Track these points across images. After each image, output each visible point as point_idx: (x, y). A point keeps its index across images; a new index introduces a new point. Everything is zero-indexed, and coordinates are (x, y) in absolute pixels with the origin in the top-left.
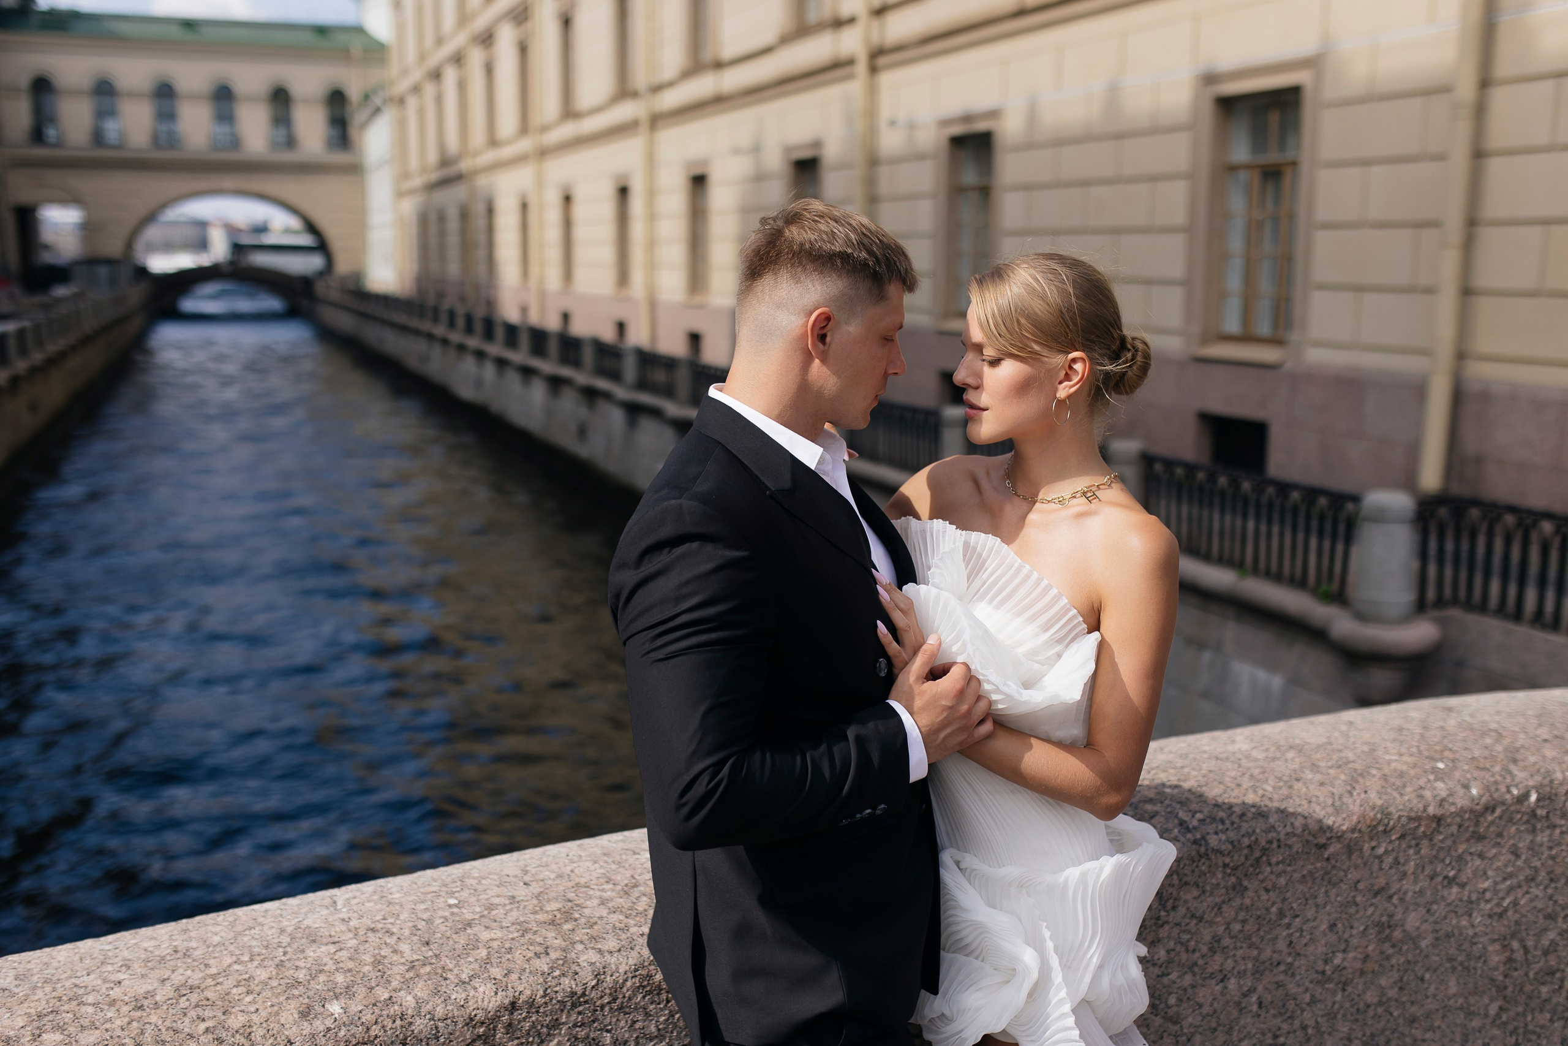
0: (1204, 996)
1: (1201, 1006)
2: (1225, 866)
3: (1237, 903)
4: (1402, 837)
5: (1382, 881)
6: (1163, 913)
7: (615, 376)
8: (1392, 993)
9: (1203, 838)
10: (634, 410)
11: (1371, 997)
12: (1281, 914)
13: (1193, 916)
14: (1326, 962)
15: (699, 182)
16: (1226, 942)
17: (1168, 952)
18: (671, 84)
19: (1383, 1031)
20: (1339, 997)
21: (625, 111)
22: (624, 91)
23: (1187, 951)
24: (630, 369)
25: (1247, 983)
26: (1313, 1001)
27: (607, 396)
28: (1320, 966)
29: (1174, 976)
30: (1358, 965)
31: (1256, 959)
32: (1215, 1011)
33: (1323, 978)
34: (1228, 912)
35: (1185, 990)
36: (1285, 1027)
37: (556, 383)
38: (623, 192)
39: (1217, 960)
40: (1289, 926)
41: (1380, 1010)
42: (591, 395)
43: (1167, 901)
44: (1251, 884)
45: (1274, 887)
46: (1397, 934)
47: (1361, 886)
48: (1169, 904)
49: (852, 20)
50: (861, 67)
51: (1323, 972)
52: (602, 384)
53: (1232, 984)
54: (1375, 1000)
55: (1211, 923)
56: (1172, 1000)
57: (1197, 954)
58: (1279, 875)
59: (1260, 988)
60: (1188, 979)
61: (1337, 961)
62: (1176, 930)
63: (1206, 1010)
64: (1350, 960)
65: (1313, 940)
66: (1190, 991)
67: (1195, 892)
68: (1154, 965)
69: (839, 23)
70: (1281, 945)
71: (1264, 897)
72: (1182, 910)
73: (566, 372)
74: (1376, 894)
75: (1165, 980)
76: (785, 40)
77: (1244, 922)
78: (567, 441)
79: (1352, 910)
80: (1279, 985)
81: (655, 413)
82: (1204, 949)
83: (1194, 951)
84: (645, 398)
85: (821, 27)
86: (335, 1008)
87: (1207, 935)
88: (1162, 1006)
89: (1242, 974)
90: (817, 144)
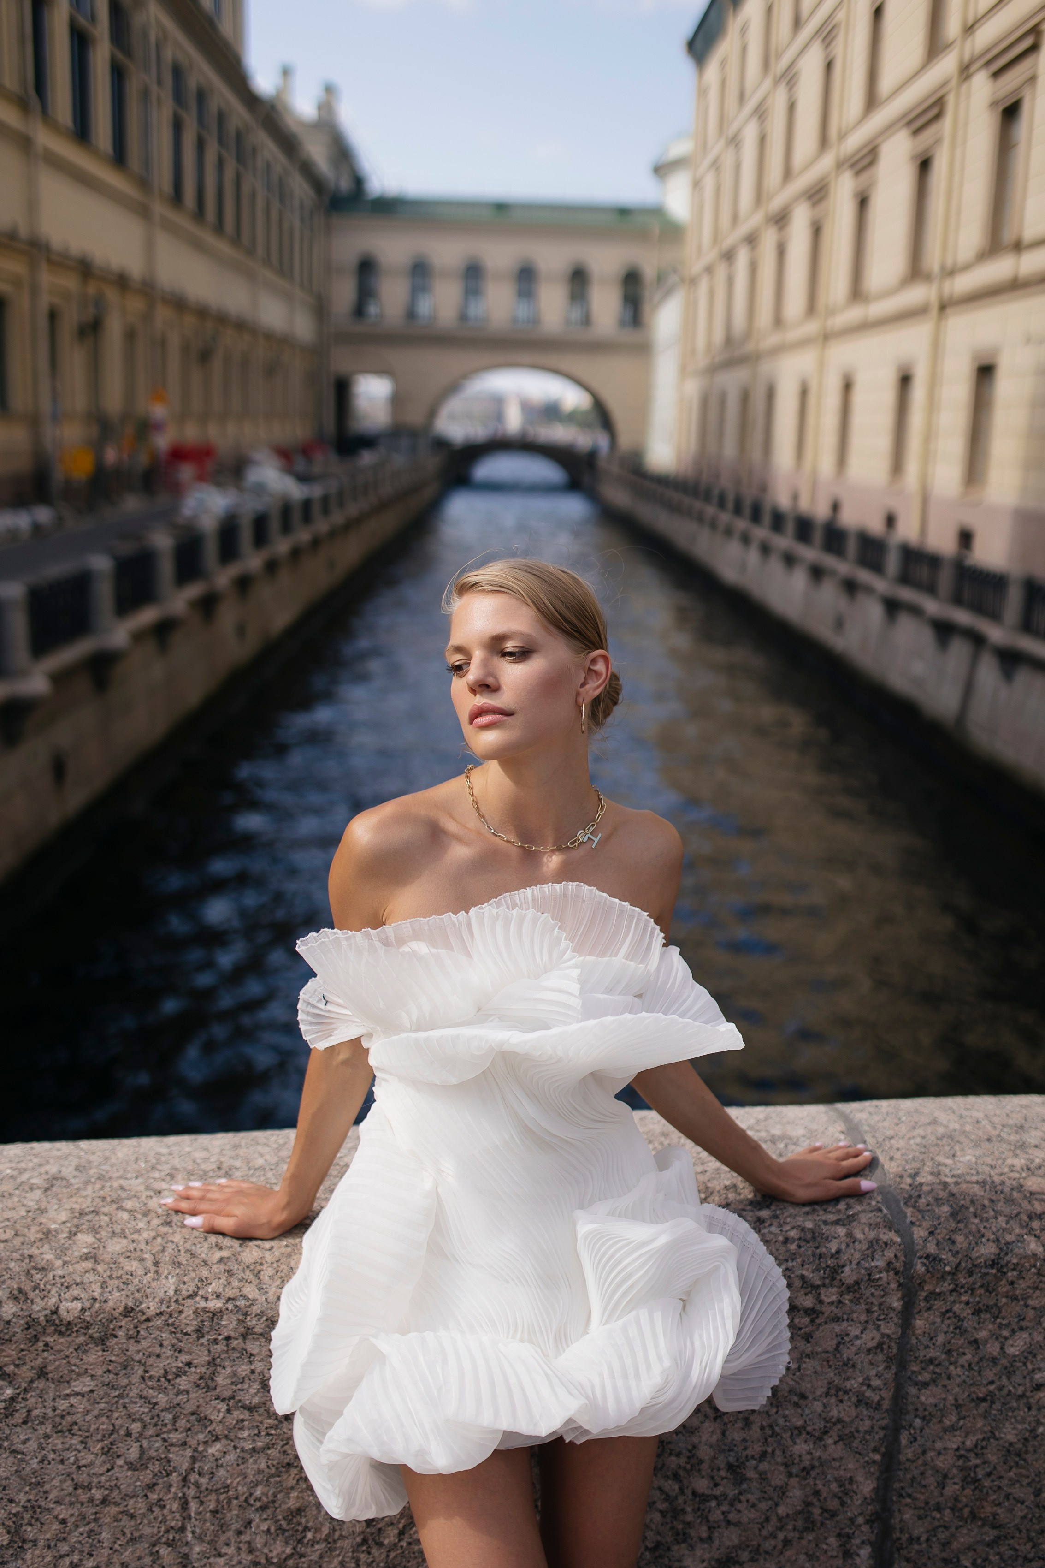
7: (877, 568)
10: (894, 606)
15: (986, 372)
18: (964, 268)
21: (916, 295)
22: (916, 272)
24: (893, 562)
27: (868, 589)
37: (818, 572)
38: (906, 380)
42: (851, 586)
52: (863, 575)
73: (828, 561)
78: (824, 631)
81: (915, 610)
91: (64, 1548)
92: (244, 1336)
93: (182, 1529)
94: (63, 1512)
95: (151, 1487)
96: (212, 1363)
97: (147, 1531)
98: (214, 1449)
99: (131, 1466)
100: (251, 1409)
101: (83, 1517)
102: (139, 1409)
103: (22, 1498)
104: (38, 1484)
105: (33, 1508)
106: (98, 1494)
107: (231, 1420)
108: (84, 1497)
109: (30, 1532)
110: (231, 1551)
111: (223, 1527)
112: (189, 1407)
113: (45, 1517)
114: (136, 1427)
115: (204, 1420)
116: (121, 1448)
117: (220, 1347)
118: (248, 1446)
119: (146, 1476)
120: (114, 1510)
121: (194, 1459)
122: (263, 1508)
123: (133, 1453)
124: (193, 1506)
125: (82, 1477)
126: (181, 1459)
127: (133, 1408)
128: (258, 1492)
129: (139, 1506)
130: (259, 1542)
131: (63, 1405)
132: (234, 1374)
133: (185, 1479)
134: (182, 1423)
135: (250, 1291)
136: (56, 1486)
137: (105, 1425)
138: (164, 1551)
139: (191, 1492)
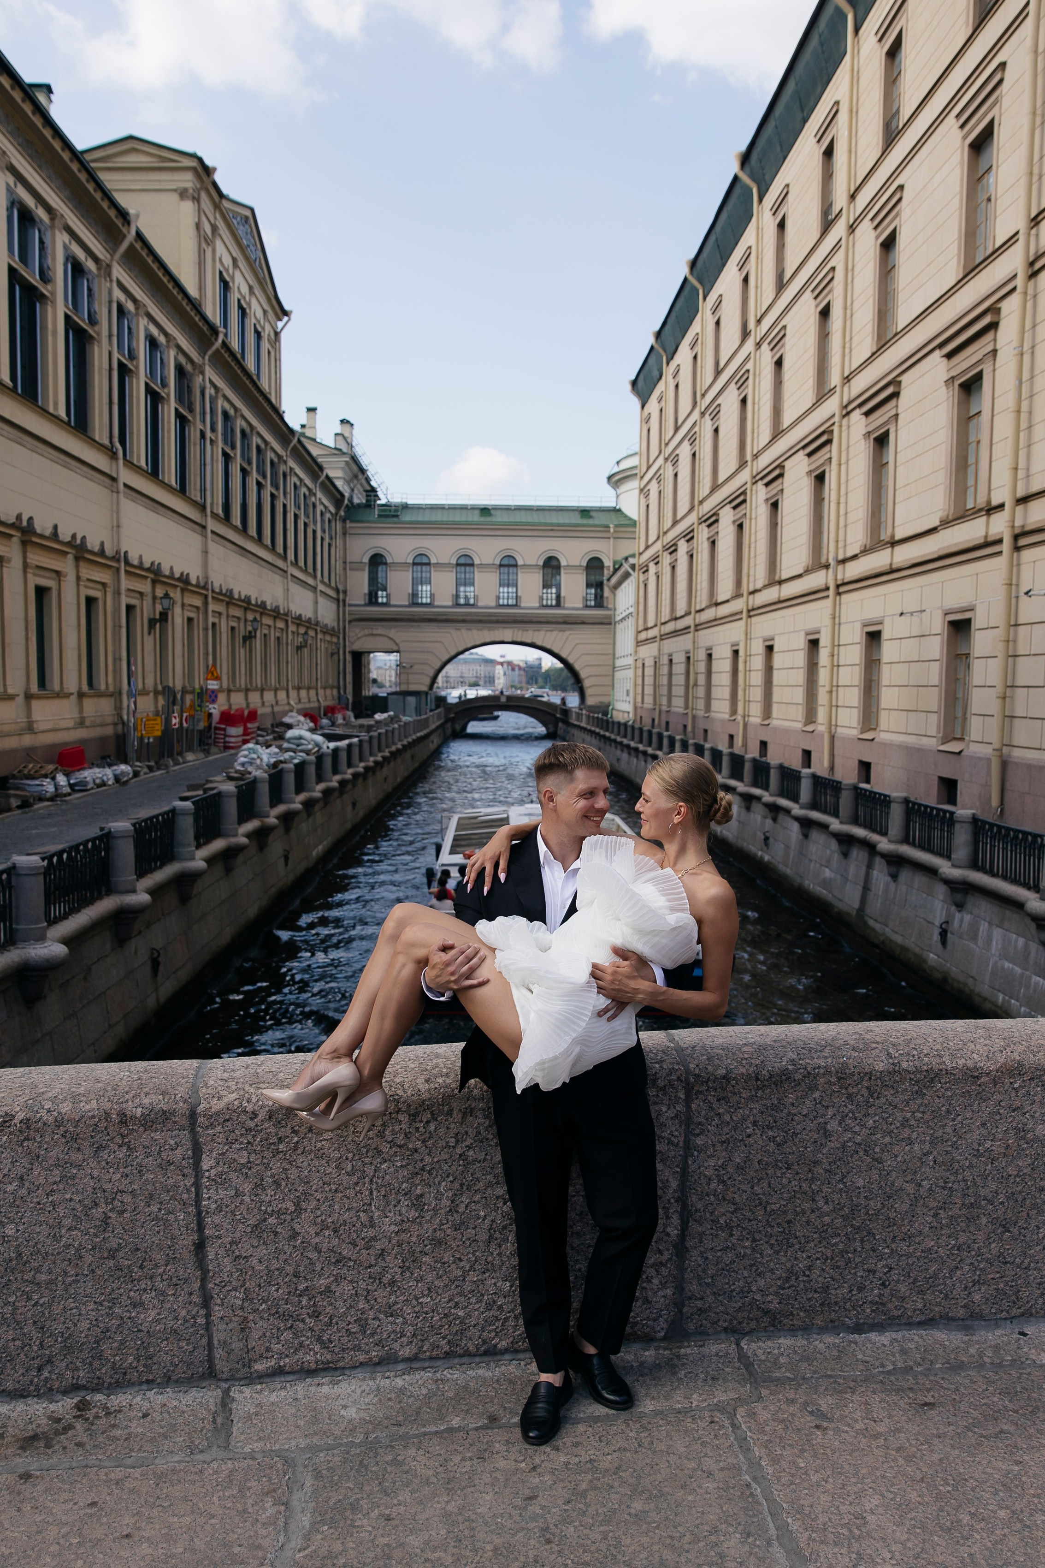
0: (898, 1151)
1: (896, 1156)
2: (911, 1079)
3: (919, 1101)
4: (1032, 1079)
5: (1018, 1103)
6: (871, 1100)
7: (793, 796)
8: (1027, 1171)
10: (806, 824)
11: (1011, 1170)
12: (948, 1112)
13: (890, 1104)
14: (979, 1145)
15: (874, 637)
16: (913, 1122)
17: (874, 1122)
18: (855, 557)
19: (1020, 1192)
20: (989, 1167)
21: (817, 580)
22: (818, 564)
23: (887, 1123)
24: (805, 790)
25: (927, 1146)
26: (971, 1166)
27: (788, 811)
28: (975, 1146)
29: (879, 1136)
30: (1003, 1150)
31: (932, 1135)
32: (905, 1161)
33: (977, 1154)
34: (913, 1105)
35: (886, 1145)
36: (952, 1178)
37: (749, 799)
38: (814, 644)
39: (906, 1133)
40: (954, 1120)
41: (1018, 1179)
42: (774, 810)
43: (874, 1093)
44: (928, 1093)
45: (943, 1095)
46: (1030, 1136)
47: (1003, 1104)
48: (875, 1095)
49: (1001, 506)
50: (1006, 546)
51: (978, 1150)
52: (784, 802)
53: (916, 1147)
54: (1015, 1173)
55: (902, 1110)
56: (877, 1150)
57: (893, 1126)
58: (946, 1090)
59: (935, 1153)
60: (887, 1140)
61: (988, 1145)
62: (880, 1110)
63: (899, 1159)
64: (998, 1147)
65: (971, 1131)
66: (889, 1146)
67: (892, 1092)
68: (866, 1128)
69: (991, 510)
70: (949, 1129)
71: (937, 1101)
72: (883, 1100)
73: (757, 791)
74: (1014, 1111)
75: (873, 1138)
76: (946, 523)
77: (923, 1112)
78: (755, 849)
79: (998, 1117)
80: (947, 1153)
81: (824, 827)
82: (898, 1125)
83: (891, 1124)
84: (815, 815)
85: (976, 512)
86: (440, 1080)
87: (899, 1116)
88: (871, 1152)
89: (923, 1142)
90: (970, 609)
91: (319, 1213)
92: (398, 1112)
93: (370, 1204)
94: (318, 1196)
95: (356, 1184)
96: (384, 1125)
97: (355, 1205)
98: (384, 1166)
99: (348, 1174)
100: (400, 1146)
101: (327, 1198)
102: (351, 1146)
103: (301, 1189)
104: (308, 1182)
105: (305, 1194)
106: (333, 1187)
107: (392, 1152)
108: (327, 1189)
109: (304, 1205)
110: (391, 1215)
111: (388, 1203)
112: (374, 1146)
113: (311, 1198)
114: (350, 1155)
115: (380, 1152)
116: (343, 1165)
117: (387, 1118)
118: (399, 1164)
119: (355, 1179)
120: (340, 1195)
121: (375, 1171)
122: (406, 1194)
123: (349, 1168)
124: (375, 1193)
125: (326, 1179)
126: (370, 1171)
127: (349, 1146)
128: (404, 1185)
129: (351, 1193)
130: (404, 1210)
131: (319, 1145)
132: (393, 1130)
133: (371, 1181)
134: (370, 1154)
135: (401, 1092)
136: (315, 1183)
137: (337, 1155)
138: (362, 1214)
139: (374, 1186)
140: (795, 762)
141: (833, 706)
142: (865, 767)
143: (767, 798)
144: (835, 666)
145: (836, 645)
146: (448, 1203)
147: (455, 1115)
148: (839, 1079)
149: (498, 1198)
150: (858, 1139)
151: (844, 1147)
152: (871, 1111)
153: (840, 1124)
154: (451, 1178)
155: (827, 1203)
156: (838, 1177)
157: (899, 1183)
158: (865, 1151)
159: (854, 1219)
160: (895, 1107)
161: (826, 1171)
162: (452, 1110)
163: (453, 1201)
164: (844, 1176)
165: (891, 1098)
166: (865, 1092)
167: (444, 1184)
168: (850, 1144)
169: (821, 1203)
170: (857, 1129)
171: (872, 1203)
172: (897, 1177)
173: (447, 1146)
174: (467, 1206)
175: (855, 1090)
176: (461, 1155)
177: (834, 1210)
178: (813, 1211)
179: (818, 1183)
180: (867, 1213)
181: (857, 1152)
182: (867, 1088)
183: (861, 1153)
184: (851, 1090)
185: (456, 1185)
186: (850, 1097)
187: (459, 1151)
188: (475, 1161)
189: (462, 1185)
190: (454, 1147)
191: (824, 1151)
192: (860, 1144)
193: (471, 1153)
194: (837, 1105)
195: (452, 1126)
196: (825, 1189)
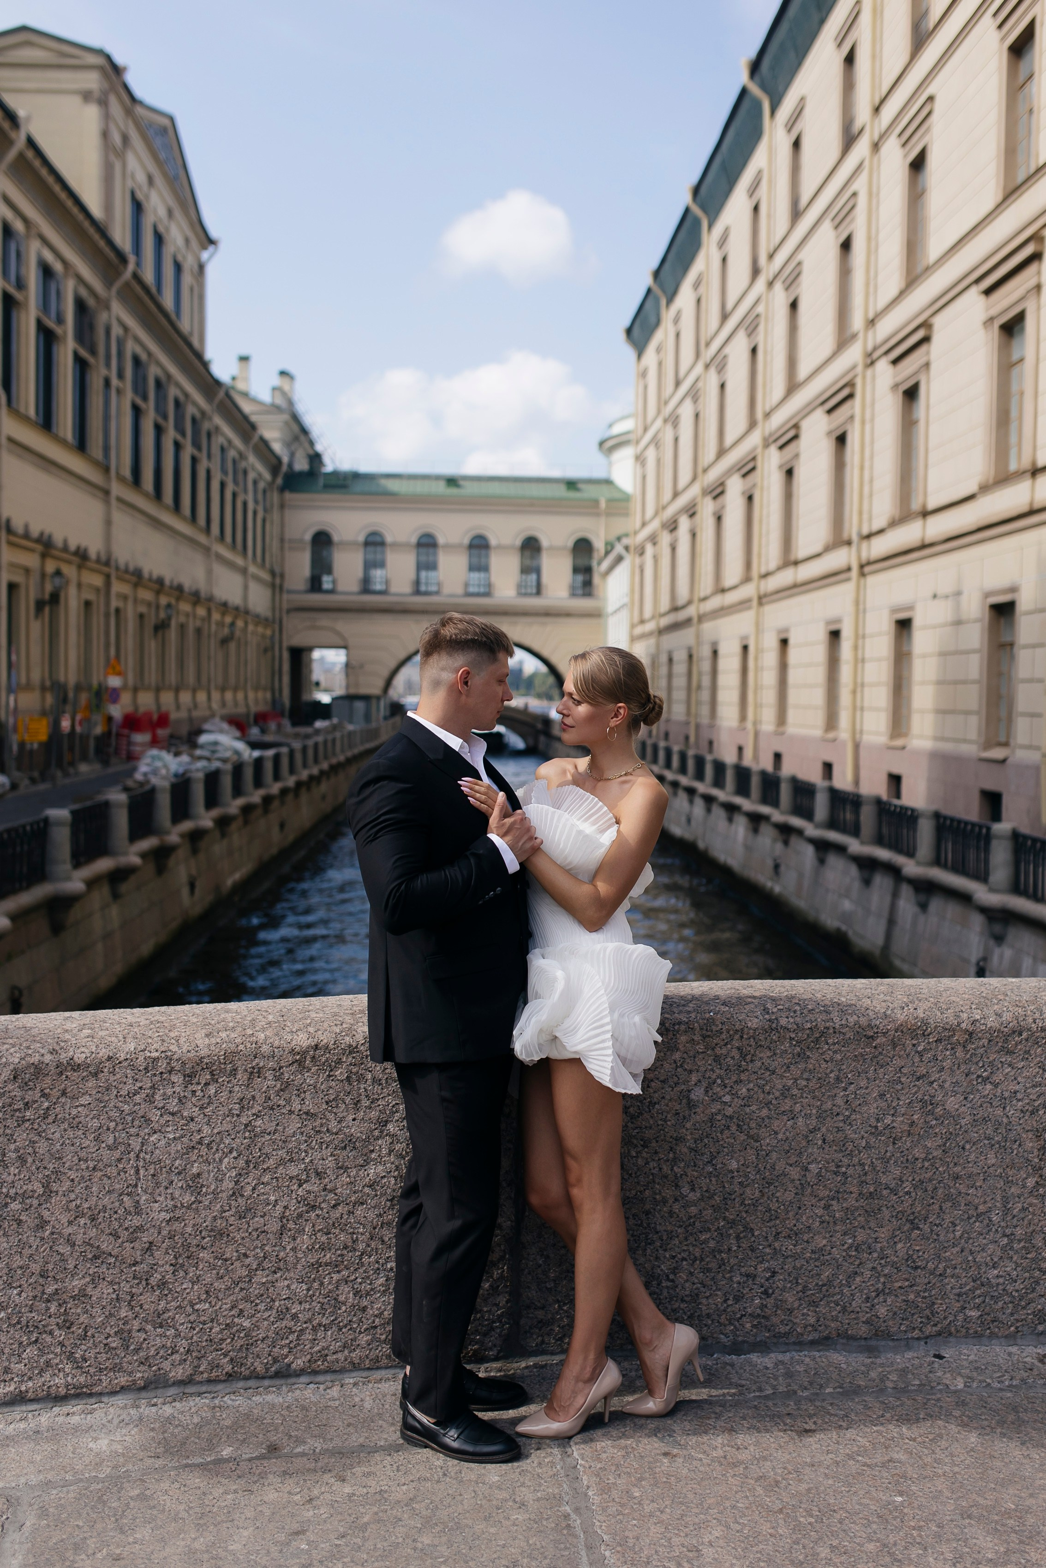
0: (778, 1126)
1: (776, 1133)
2: (791, 1039)
3: (802, 1066)
4: (939, 1041)
5: (923, 1070)
6: (743, 1063)
7: (807, 814)
8: (937, 1153)
9: (777, 1019)
10: (823, 847)
11: (918, 1152)
12: (838, 1079)
13: (767, 1069)
14: (878, 1120)
15: (904, 625)
16: (795, 1091)
17: (748, 1090)
18: (881, 531)
19: (930, 1180)
20: (890, 1148)
21: (839, 558)
22: (839, 541)
23: (764, 1092)
24: (821, 806)
25: (814, 1122)
26: (868, 1147)
27: (799, 832)
28: (873, 1122)
29: (754, 1108)
30: (906, 1128)
31: (819, 1108)
32: (787, 1139)
33: (875, 1132)
34: (795, 1071)
35: (763, 1119)
36: (846, 1161)
37: (756, 820)
38: (835, 635)
39: (787, 1104)
40: (845, 1089)
41: (926, 1164)
42: (786, 831)
43: (746, 1055)
44: (814, 1056)
45: (832, 1059)
46: (939, 1110)
47: (905, 1070)
48: (749, 1057)
51: (876, 1127)
52: (796, 822)
53: (800, 1121)
54: (923, 1156)
55: (782, 1077)
56: (753, 1124)
57: (771, 1096)
58: (835, 1052)
59: (824, 1130)
60: (765, 1112)
61: (888, 1120)
62: (754, 1077)
63: (780, 1136)
64: (900, 1123)
65: (866, 1103)
66: (767, 1120)
67: (769, 1054)
68: (739, 1097)
69: (1037, 472)
70: (839, 1101)
71: (824, 1065)
72: (758, 1064)
73: (765, 810)
74: (918, 1079)
75: (747, 1110)
77: (808, 1080)
78: (763, 878)
79: (899, 1087)
80: (839, 1130)
81: (841, 849)
82: (777, 1094)
83: (769, 1093)
84: (833, 836)
87: (778, 1084)
88: (746, 1127)
89: (807, 1116)
90: (1014, 589)
91: (73, 1196)
92: (170, 1072)
93: (136, 1186)
94: (72, 1174)
95: (119, 1160)
96: (153, 1087)
97: (117, 1186)
98: (153, 1138)
99: (109, 1148)
100: (173, 1114)
101: (83, 1177)
102: (114, 1114)
103: (51, 1166)
104: (60, 1158)
105: (56, 1172)
106: (91, 1164)
107: (162, 1121)
108: (84, 1166)
109: (55, 1187)
110: (161, 1199)
111: (158, 1184)
112: (141, 1113)
113: (63, 1178)
114: (112, 1125)
115: (148, 1121)
116: (104, 1137)
117: (158, 1078)
118: (171, 1136)
119: (117, 1154)
120: (99, 1174)
121: (143, 1144)
122: (179, 1173)
123: (111, 1141)
124: (142, 1172)
125: (83, 1154)
126: (136, 1144)
127: (111, 1114)
128: (177, 1162)
129: (112, 1171)
130: (177, 1194)
131: (74, 1112)
132: (164, 1094)
133: (138, 1156)
134: (137, 1123)
135: (174, 1048)
136: (69, 1159)
137: (96, 1123)
138: (126, 1199)
139: (141, 1164)
140: (813, 775)
141: (857, 709)
142: (895, 780)
143: (777, 816)
144: (859, 661)
145: (859, 636)
146: (233, 1184)
147: (239, 1076)
148: (704, 1037)
149: (291, 1178)
150: (729, 1111)
151: (711, 1120)
152: (743, 1077)
153: (707, 1092)
154: (235, 1154)
155: (693, 1189)
156: (706, 1158)
157: (780, 1166)
158: (738, 1126)
159: (727, 1209)
160: (773, 1072)
161: (691, 1149)
162: (235, 1070)
163: (236, 1183)
164: (713, 1157)
165: (767, 1062)
166: (735, 1053)
167: (226, 1160)
168: (719, 1117)
169: (685, 1190)
170: (727, 1098)
171: (748, 1191)
172: (779, 1159)
173: (230, 1113)
174: (254, 1189)
175: (724, 1051)
176: (246, 1126)
177: (702, 1199)
178: (676, 1200)
179: (682, 1165)
180: (742, 1203)
181: (728, 1128)
182: (738, 1048)
183: (734, 1128)
184: (718, 1051)
185: (241, 1163)
186: (717, 1059)
187: (244, 1120)
188: (263, 1132)
189: (248, 1162)
190: (238, 1116)
191: (688, 1125)
192: (731, 1118)
193: (259, 1122)
194: (703, 1069)
195: (237, 1089)
196: (689, 1171)
